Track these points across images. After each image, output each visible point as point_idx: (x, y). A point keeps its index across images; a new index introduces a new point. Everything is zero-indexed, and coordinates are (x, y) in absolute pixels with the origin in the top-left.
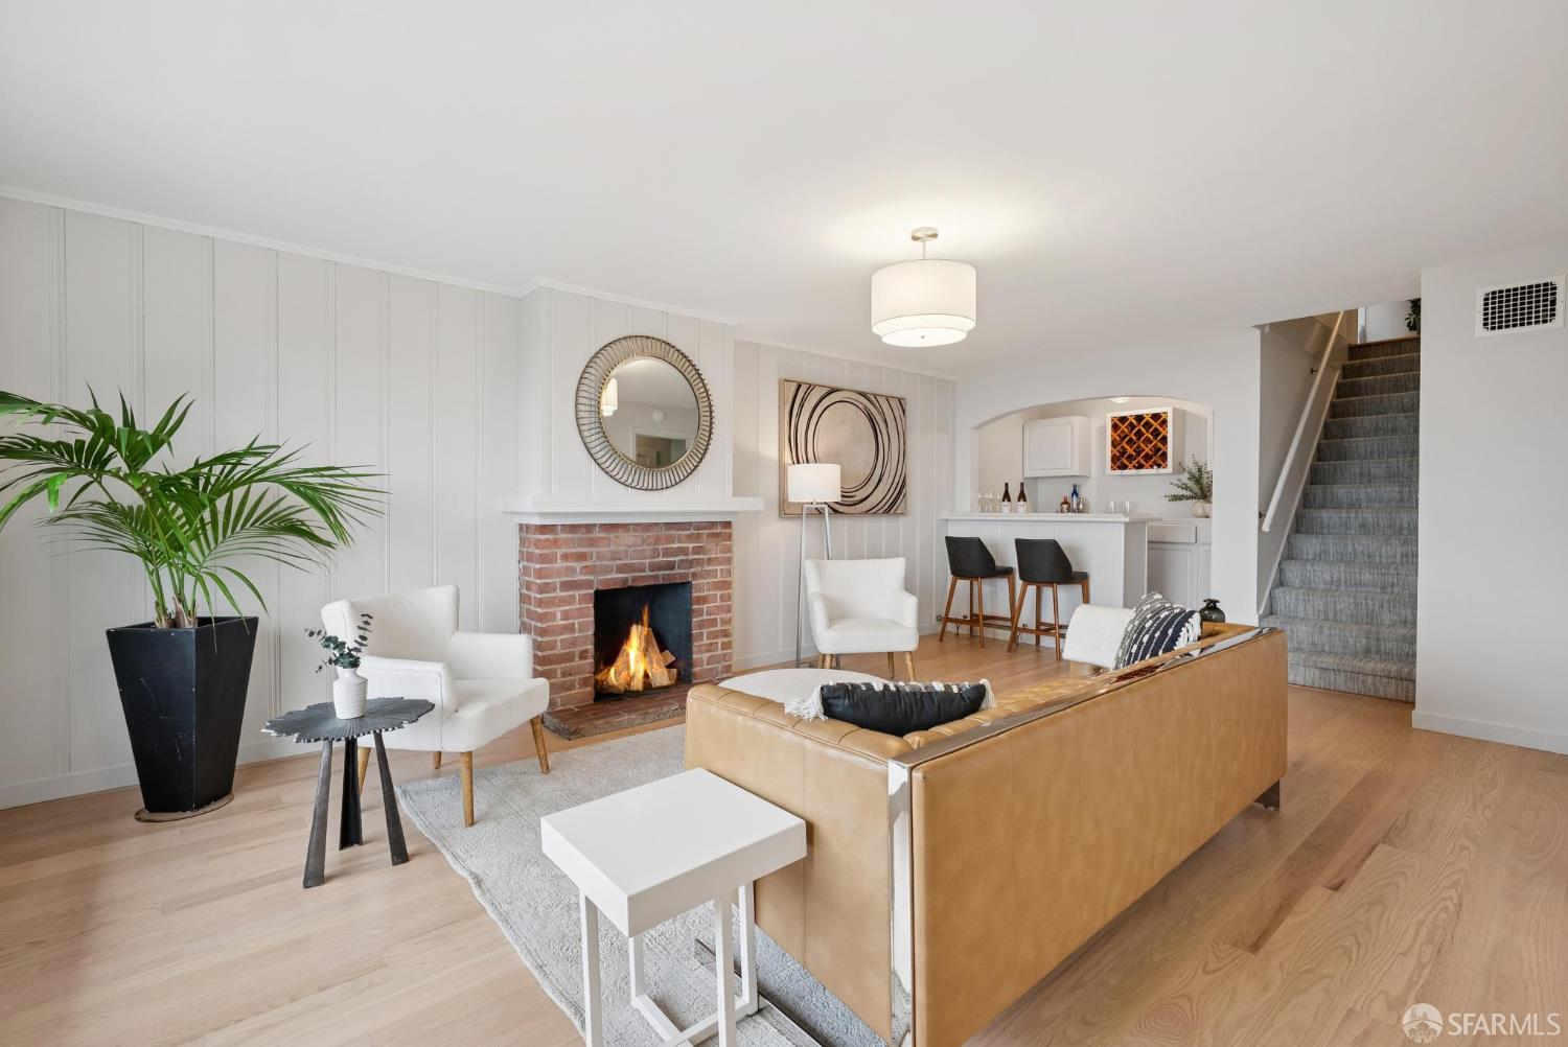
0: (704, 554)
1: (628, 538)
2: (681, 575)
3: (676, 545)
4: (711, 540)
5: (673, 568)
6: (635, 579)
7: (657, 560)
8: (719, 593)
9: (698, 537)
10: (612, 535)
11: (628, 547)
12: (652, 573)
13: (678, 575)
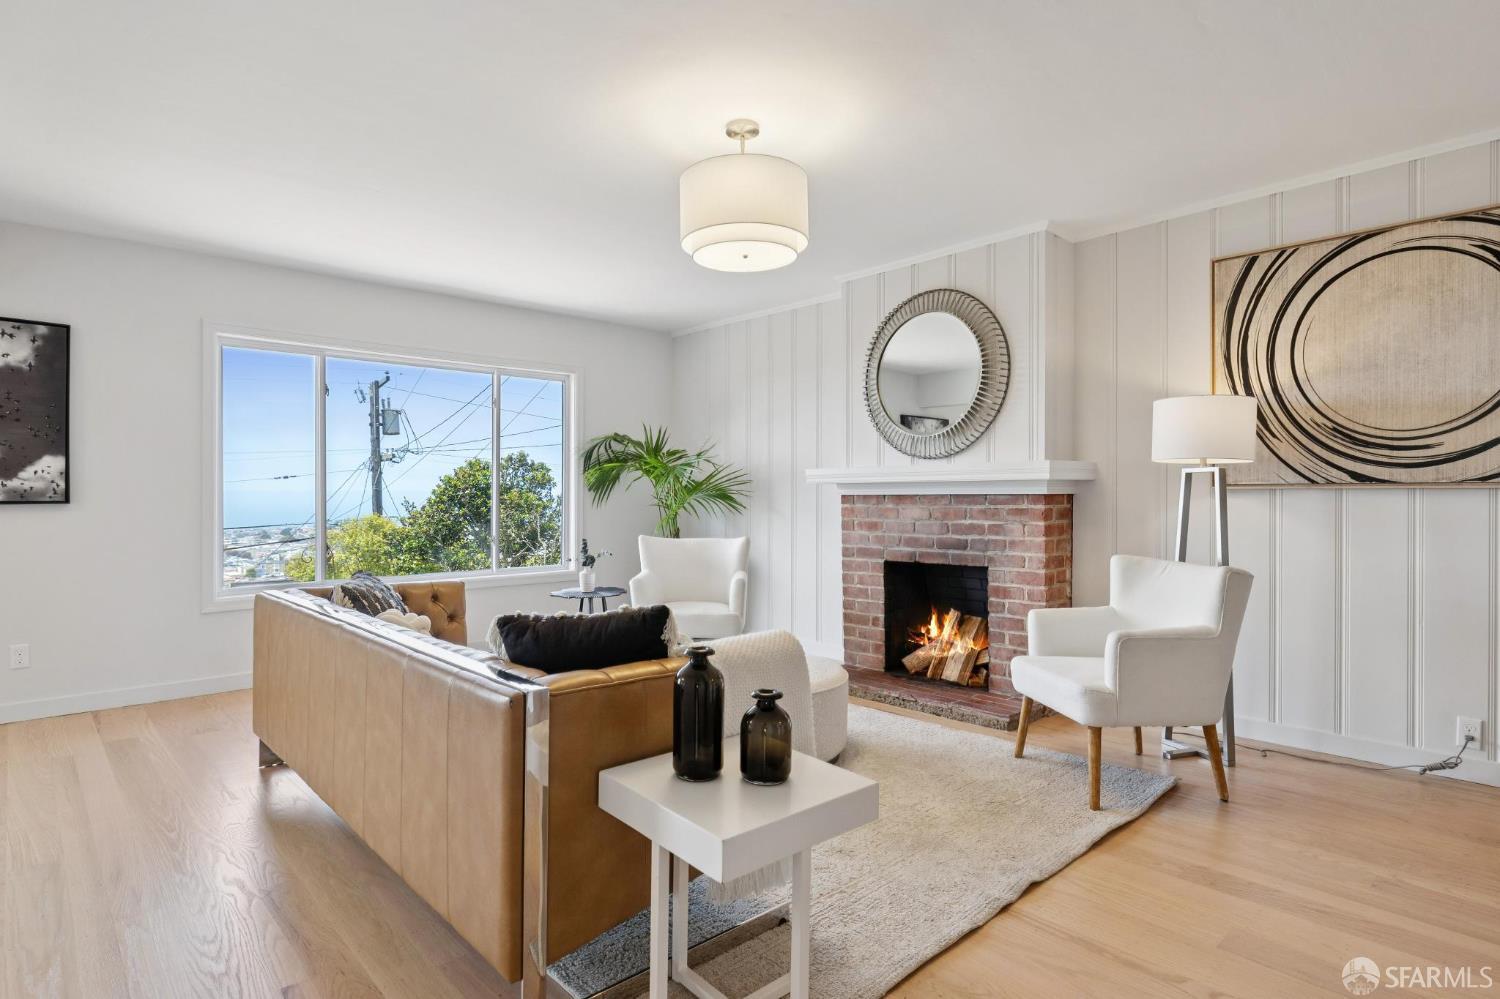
0: (1005, 535)
1: (913, 512)
2: (975, 558)
3: (968, 522)
4: (1010, 518)
5: (965, 548)
6: (922, 555)
7: (945, 536)
8: (1027, 588)
9: (995, 514)
10: (900, 507)
11: (916, 520)
12: (940, 551)
13: (971, 557)
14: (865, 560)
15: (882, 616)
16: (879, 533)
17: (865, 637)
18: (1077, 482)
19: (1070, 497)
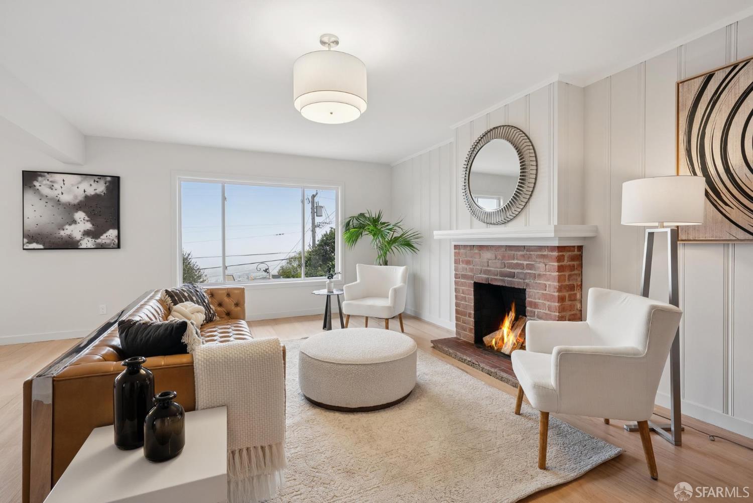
0: (535, 270)
1: (487, 255)
2: (519, 283)
3: (515, 262)
4: (538, 260)
5: (514, 277)
6: (492, 279)
7: (503, 270)
8: (547, 303)
9: (529, 258)
10: (481, 252)
11: (489, 260)
12: (501, 278)
13: (517, 283)
14: (465, 281)
15: (473, 312)
16: (471, 266)
17: (465, 323)
18: (585, 238)
19: (580, 248)
